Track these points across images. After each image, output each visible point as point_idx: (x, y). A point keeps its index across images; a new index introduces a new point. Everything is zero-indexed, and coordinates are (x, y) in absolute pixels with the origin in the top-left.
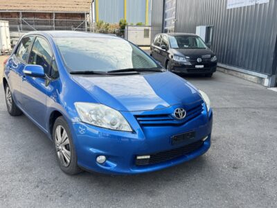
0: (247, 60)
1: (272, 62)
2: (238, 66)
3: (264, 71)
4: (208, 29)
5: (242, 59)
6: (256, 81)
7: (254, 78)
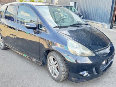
0: (96, 17)
1: (109, 18)
2: (92, 20)
3: (105, 22)
4: (75, 3)
5: (94, 16)
6: (101, 27)
7: (100, 25)
